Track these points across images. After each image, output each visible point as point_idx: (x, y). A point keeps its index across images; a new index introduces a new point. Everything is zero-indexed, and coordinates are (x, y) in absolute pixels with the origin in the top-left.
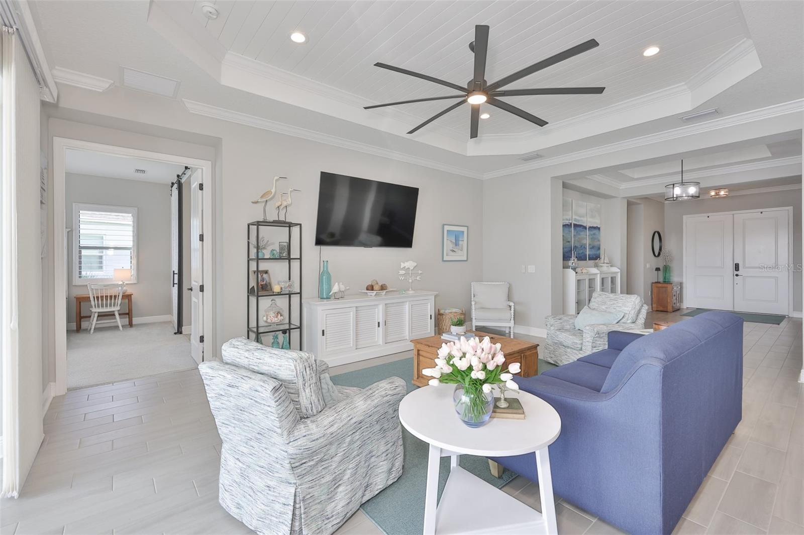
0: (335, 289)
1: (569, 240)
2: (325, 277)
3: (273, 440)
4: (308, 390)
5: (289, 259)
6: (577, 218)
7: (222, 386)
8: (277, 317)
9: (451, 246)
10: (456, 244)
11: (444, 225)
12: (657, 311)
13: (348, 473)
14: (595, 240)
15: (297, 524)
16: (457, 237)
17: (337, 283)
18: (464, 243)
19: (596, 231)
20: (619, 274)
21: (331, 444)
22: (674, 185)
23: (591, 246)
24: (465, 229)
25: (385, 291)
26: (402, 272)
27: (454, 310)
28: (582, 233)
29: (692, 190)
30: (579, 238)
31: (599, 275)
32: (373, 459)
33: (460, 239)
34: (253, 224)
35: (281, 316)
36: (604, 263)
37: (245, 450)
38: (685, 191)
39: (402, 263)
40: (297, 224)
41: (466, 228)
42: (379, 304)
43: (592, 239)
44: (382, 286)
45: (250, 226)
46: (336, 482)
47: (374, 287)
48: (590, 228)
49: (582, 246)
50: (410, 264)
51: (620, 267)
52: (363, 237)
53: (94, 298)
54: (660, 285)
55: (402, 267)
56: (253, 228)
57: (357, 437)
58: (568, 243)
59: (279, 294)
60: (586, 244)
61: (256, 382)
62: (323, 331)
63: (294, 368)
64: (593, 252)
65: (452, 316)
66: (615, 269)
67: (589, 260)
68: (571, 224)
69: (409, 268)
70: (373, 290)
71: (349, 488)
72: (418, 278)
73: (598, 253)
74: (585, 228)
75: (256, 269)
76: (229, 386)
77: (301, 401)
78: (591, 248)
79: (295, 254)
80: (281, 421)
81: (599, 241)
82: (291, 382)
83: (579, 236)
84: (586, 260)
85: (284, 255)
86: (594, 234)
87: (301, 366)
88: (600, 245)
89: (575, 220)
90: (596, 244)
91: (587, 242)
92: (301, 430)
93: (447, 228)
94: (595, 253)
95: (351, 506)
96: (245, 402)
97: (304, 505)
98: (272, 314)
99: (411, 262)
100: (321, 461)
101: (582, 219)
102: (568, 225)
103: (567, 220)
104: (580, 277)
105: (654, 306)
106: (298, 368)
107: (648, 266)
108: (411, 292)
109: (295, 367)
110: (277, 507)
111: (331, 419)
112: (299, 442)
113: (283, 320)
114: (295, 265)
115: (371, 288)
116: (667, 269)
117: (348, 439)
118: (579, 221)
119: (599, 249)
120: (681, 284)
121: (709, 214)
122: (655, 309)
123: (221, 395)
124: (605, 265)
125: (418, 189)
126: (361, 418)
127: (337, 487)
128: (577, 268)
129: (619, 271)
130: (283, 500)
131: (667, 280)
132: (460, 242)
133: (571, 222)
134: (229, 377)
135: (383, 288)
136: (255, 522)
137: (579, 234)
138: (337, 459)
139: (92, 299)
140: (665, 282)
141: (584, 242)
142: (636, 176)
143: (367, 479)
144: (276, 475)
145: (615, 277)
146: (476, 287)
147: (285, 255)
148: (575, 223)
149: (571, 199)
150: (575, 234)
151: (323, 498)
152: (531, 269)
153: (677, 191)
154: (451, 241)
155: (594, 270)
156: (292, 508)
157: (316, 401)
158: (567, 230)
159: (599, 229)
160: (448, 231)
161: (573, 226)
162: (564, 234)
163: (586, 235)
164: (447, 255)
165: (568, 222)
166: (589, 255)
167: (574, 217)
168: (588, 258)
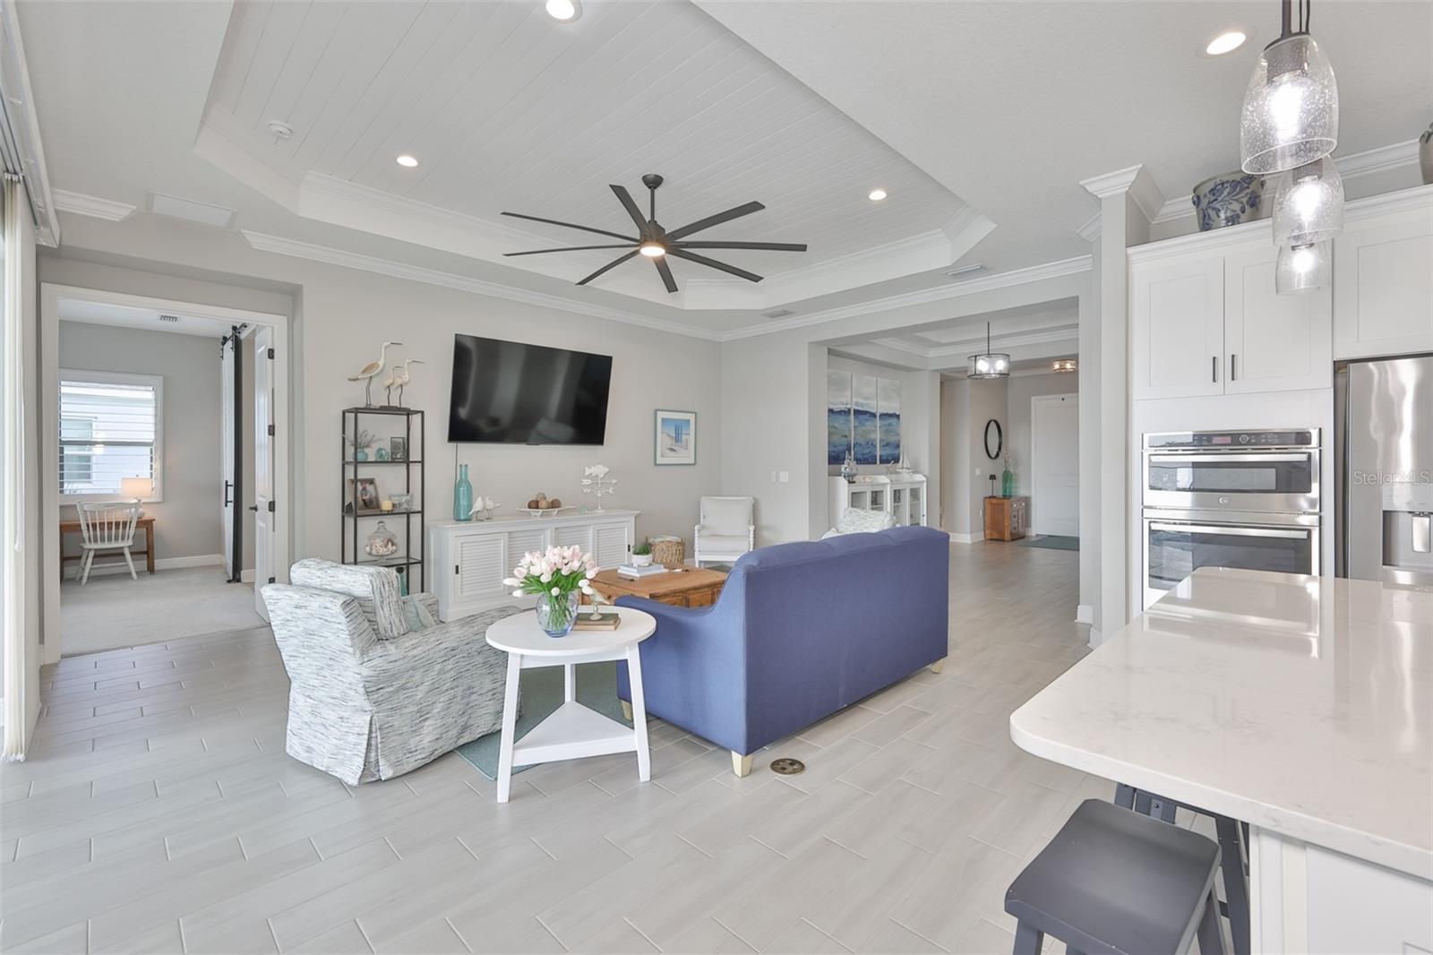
0: (478, 505)
1: (847, 434)
2: (462, 488)
3: (346, 663)
4: (386, 609)
5: (408, 463)
6: (860, 400)
7: (288, 609)
8: (386, 546)
9: (669, 443)
10: (677, 439)
11: (656, 410)
12: (991, 540)
13: (439, 707)
14: (892, 434)
15: (373, 754)
16: (678, 429)
17: (480, 499)
18: (690, 438)
19: (893, 421)
20: (925, 484)
21: (414, 668)
22: (976, 356)
23: (885, 443)
24: (691, 417)
25: (556, 510)
26: (587, 482)
27: (669, 538)
28: (868, 423)
29: (1001, 365)
30: (864, 431)
31: (889, 487)
32: (474, 697)
33: (683, 432)
34: (349, 411)
35: (393, 545)
36: (903, 468)
37: (316, 683)
38: (992, 365)
39: (586, 468)
40: (417, 412)
41: (693, 415)
42: (547, 529)
43: (886, 431)
44: (553, 502)
45: (347, 414)
46: (423, 715)
47: (540, 505)
48: (882, 415)
49: (868, 443)
50: (599, 470)
51: (928, 475)
52: (543, 426)
53: (88, 525)
54: (994, 501)
55: (586, 474)
56: (350, 416)
57: (450, 667)
58: (844, 439)
59: (390, 513)
60: (875, 440)
61: (325, 600)
62: (457, 567)
63: (369, 583)
64: (888, 451)
65: (663, 546)
66: (920, 478)
67: (881, 463)
68: (849, 410)
69: (597, 476)
70: (537, 507)
71: (439, 723)
72: (610, 491)
73: (896, 452)
74: (874, 415)
75: (353, 477)
76: (297, 607)
77: (379, 620)
78: (884, 446)
79: (415, 455)
80: (352, 639)
81: (898, 435)
82: (366, 599)
83: (864, 428)
84: (875, 463)
85: (399, 456)
86: (890, 425)
87: (378, 581)
88: (899, 441)
89: (857, 404)
90: (893, 439)
91: (877, 436)
92: (378, 650)
93: (661, 415)
94: (892, 452)
95: (441, 743)
96: (314, 624)
97: (381, 734)
98: (378, 542)
99: (601, 466)
100: (403, 688)
101: (869, 402)
102: (844, 411)
103: (843, 404)
104: (855, 488)
105: (988, 532)
106: (375, 585)
107: (978, 472)
108: (600, 511)
109: (371, 582)
110: (351, 738)
111: (414, 641)
112: (374, 662)
113: (396, 551)
114: (415, 469)
115: (534, 505)
116: (1007, 477)
117: (438, 667)
118: (862, 405)
119: (898, 446)
120: (1027, 500)
121: (1063, 396)
122: (988, 537)
123: (288, 620)
124: (904, 470)
125: (610, 358)
126: (454, 644)
127: (424, 720)
128: (855, 475)
129: (924, 479)
130: (357, 730)
131: (1007, 494)
132: (684, 437)
133: (849, 406)
134: (297, 596)
135: (555, 504)
136: (326, 761)
137: (864, 425)
138: (424, 688)
139: (84, 527)
140: (1005, 497)
141: (872, 436)
142: (944, 341)
143: (465, 718)
144: (350, 703)
145: (919, 489)
146: (708, 505)
147: (401, 455)
148: (856, 408)
149: (849, 374)
150: (857, 424)
151: (405, 729)
152: (784, 477)
153: (983, 366)
154: (669, 435)
155: (883, 479)
156: (366, 737)
157: (397, 621)
158: (842, 419)
159: (898, 416)
160: (663, 420)
161: (852, 412)
162: (836, 425)
163: (876, 427)
164: (662, 456)
165: (844, 406)
166: (880, 456)
167: (853, 399)
168: (878, 459)
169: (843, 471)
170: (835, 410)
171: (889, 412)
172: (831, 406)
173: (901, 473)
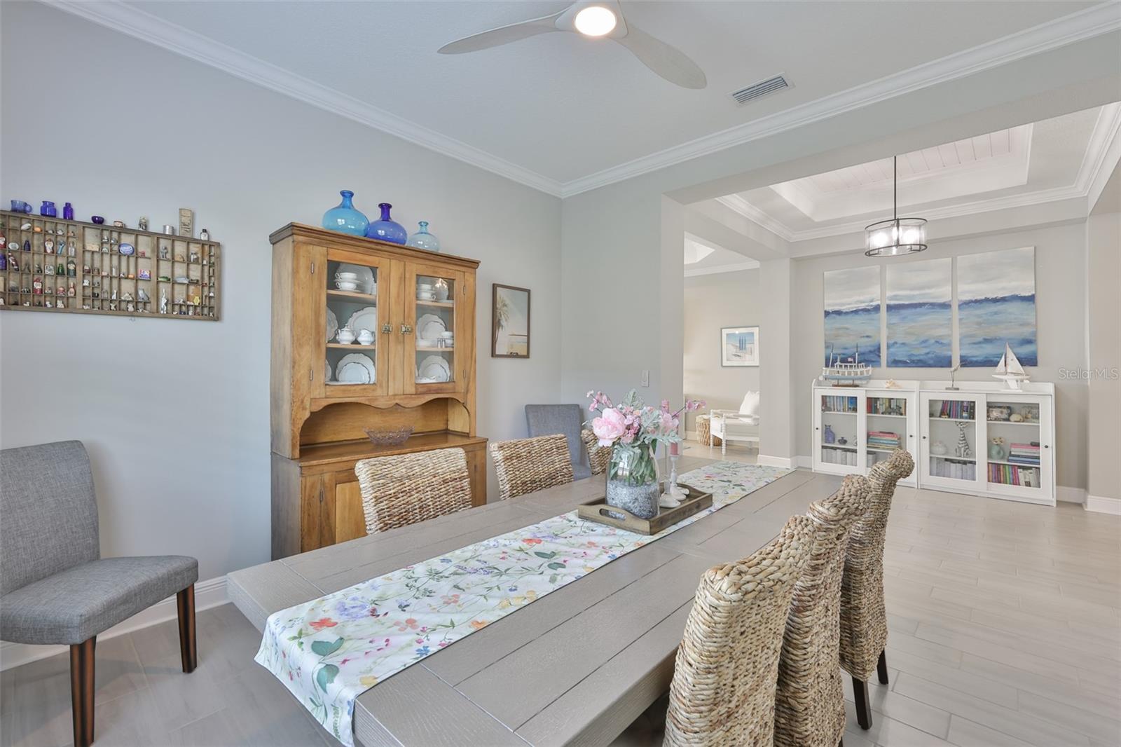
9: (733, 350)
10: (741, 348)
11: (722, 328)
16: (743, 340)
18: (753, 346)
24: (756, 330)
33: (747, 342)
89: (895, 297)
93: (725, 332)
103: (862, 302)
118: (912, 297)
133: (874, 303)
148: (892, 302)
149: (879, 267)
154: (733, 345)
160: (727, 335)
161: (883, 309)
164: (728, 360)
165: (867, 304)
166: (961, 357)
167: (889, 293)
168: (956, 361)
169: (824, 374)
170: (844, 311)
171: (991, 296)
172: (836, 308)
173: (1001, 380)
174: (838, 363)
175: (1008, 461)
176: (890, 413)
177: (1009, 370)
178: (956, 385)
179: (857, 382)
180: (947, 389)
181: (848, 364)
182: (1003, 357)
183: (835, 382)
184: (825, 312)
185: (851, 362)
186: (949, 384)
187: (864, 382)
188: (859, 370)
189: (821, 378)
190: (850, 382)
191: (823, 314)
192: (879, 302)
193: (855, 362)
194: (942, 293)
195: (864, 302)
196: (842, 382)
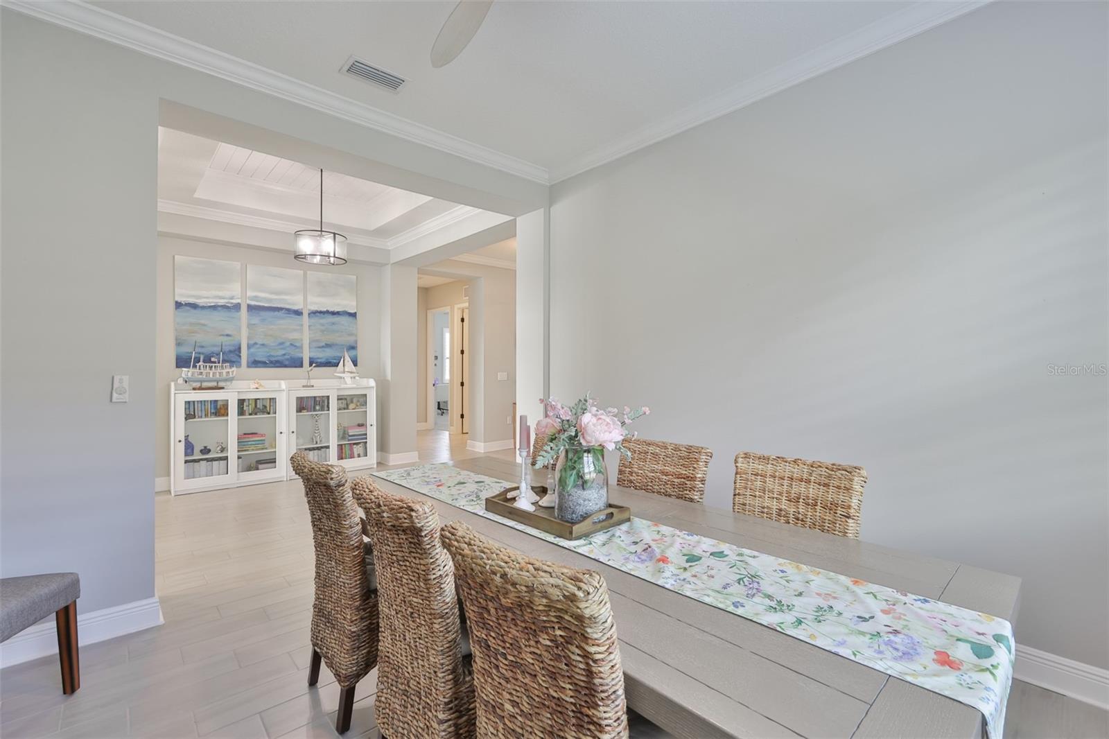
36: (342, 372)
48: (314, 313)
49: (282, 344)
58: (226, 338)
66: (370, 383)
73: (348, 354)
74: (298, 313)
84: (301, 366)
89: (255, 299)
91: (304, 336)
103: (221, 298)
118: (270, 301)
124: (343, 375)
133: (235, 301)
141: (295, 336)
148: (253, 303)
149: (237, 265)
158: (217, 316)
159: (354, 315)
161: (244, 309)
162: (203, 322)
163: (302, 325)
165: (226, 301)
166: (310, 358)
167: (249, 294)
168: (306, 362)
169: (183, 376)
170: (201, 305)
171: (331, 309)
172: (191, 300)
173: (341, 378)
174: (201, 363)
175: (349, 440)
176: (256, 414)
177: (346, 370)
178: (313, 382)
179: (221, 384)
180: (304, 386)
181: (214, 365)
182: (342, 360)
183: (197, 385)
184: (177, 302)
185: (214, 362)
186: (304, 382)
187: (228, 383)
188: (224, 371)
189: (180, 381)
190: (214, 384)
191: (173, 305)
192: (239, 301)
193: (219, 363)
194: (296, 302)
195: (224, 298)
196: (205, 385)
